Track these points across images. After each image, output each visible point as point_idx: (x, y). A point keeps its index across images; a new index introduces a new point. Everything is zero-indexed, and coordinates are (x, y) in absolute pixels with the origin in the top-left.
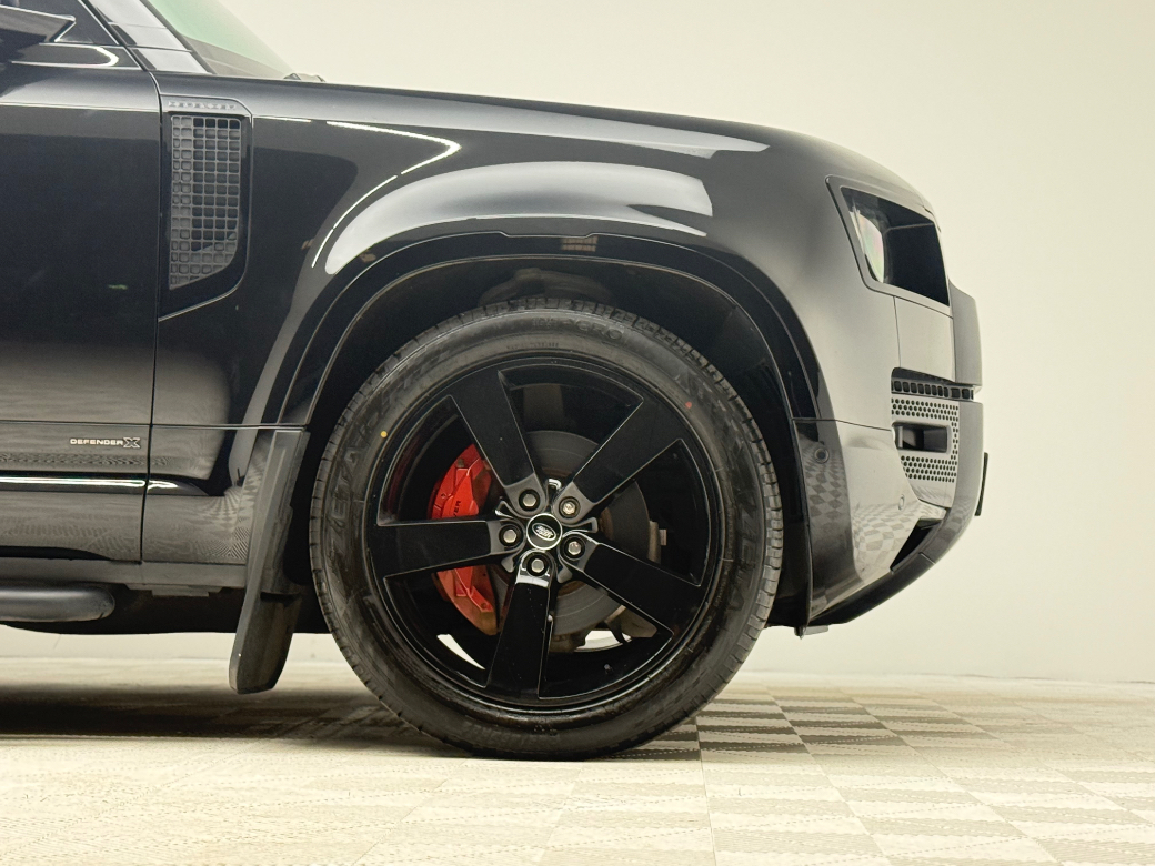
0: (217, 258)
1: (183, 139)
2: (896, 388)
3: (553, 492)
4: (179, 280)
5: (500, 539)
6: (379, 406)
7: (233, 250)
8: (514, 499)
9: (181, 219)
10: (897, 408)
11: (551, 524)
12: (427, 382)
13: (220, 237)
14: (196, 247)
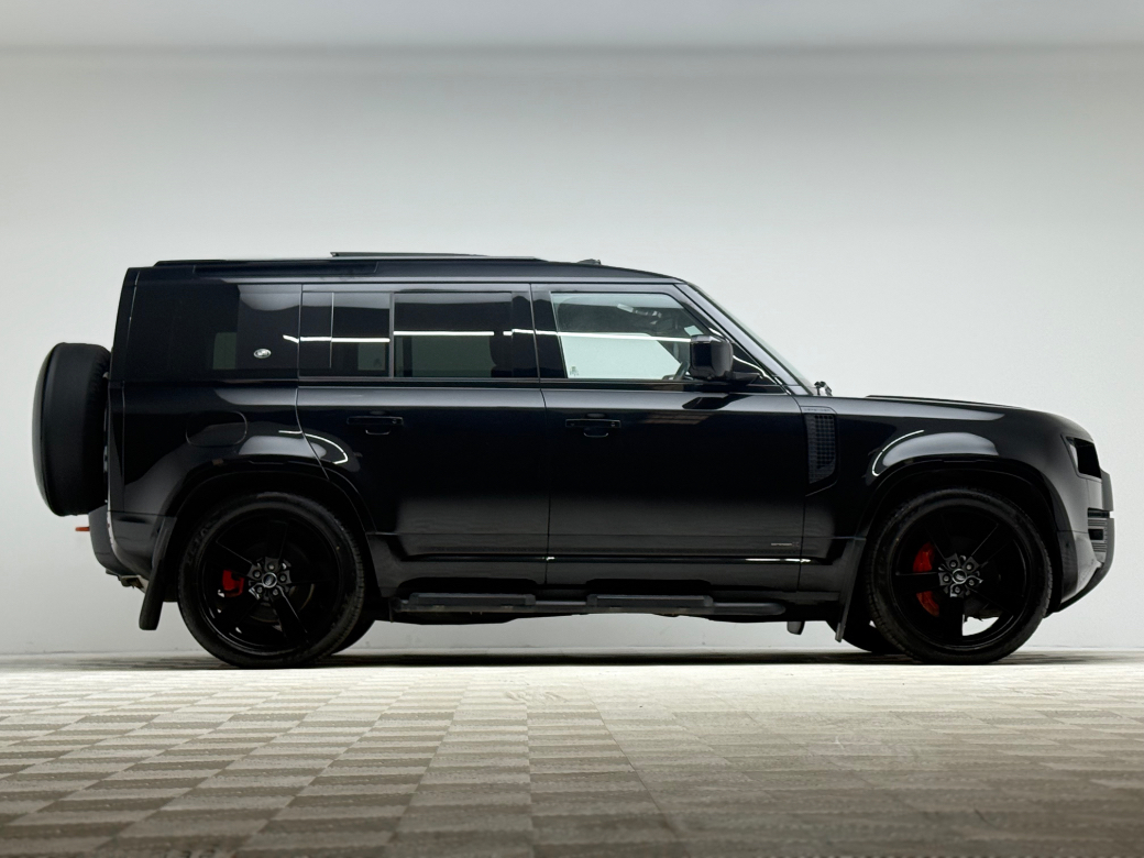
0: (828, 471)
1: (811, 424)
2: (1090, 515)
3: (962, 561)
4: (813, 480)
5: (943, 580)
6: (895, 529)
7: (833, 468)
8: (948, 563)
9: (813, 457)
10: (1090, 523)
11: (961, 573)
12: (914, 519)
13: (828, 463)
14: (819, 467)
